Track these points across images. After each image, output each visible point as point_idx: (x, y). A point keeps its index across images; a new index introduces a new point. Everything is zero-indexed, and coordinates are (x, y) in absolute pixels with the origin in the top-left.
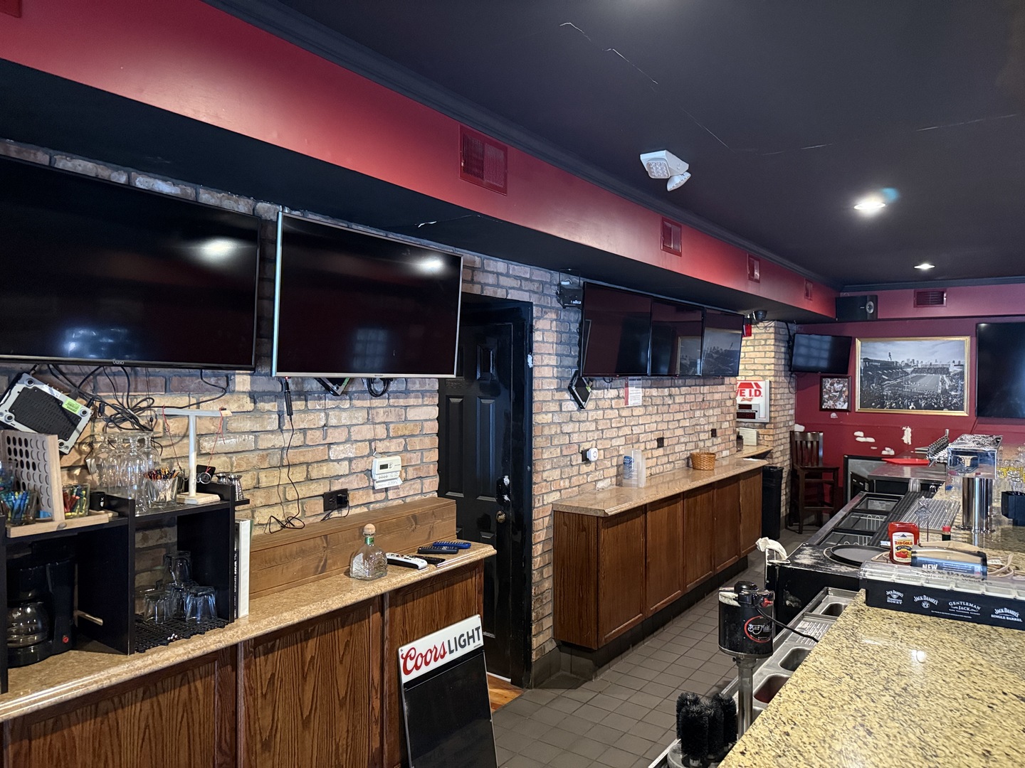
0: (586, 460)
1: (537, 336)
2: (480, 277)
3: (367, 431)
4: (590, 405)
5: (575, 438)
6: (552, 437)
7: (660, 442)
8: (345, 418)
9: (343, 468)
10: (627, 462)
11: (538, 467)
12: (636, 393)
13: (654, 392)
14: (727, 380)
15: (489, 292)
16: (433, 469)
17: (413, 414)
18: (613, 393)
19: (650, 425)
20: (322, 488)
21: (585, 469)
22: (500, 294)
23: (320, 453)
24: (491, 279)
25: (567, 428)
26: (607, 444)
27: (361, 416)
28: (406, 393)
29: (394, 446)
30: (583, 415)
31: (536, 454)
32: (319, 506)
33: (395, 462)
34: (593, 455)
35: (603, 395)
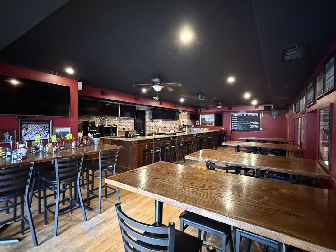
0: (153, 129)
1: (146, 114)
2: (139, 108)
3: (127, 123)
4: (153, 122)
5: (151, 126)
6: (148, 125)
7: (165, 128)
8: (125, 122)
9: (125, 126)
10: (159, 129)
11: (146, 129)
12: (161, 121)
13: (164, 121)
14: (177, 120)
15: (140, 109)
16: (134, 127)
17: (131, 122)
18: (157, 121)
19: (163, 125)
20: (123, 128)
21: (153, 130)
22: (141, 109)
23: (123, 125)
24: (140, 108)
25: (150, 125)
26: (156, 127)
27: (126, 121)
28: (131, 120)
29: (130, 125)
30: (152, 123)
31: (146, 127)
32: (123, 129)
33: (130, 126)
34: (154, 128)
35: (155, 121)
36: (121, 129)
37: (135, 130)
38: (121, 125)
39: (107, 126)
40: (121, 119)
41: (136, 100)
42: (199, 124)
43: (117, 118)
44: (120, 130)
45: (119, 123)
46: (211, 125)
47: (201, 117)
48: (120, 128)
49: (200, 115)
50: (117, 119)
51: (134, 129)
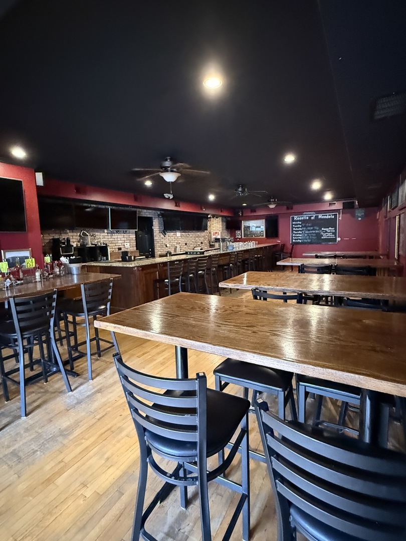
0: (166, 246)
1: (154, 223)
2: (141, 213)
3: (123, 239)
4: (166, 236)
5: (164, 242)
6: (158, 242)
7: (186, 244)
8: (120, 237)
9: (120, 244)
10: (176, 247)
11: (156, 247)
12: (178, 234)
13: (184, 234)
14: (205, 231)
15: (143, 216)
16: (135, 246)
17: (131, 236)
18: (173, 234)
19: (183, 241)
20: (118, 247)
21: (166, 248)
22: (145, 216)
23: (117, 242)
24: (144, 213)
25: (162, 240)
26: (172, 244)
27: (122, 236)
28: (130, 233)
29: (128, 241)
30: (165, 238)
31: (155, 245)
32: (117, 249)
33: (128, 244)
34: (168, 245)
35: (170, 234)
36: (114, 249)
37: (137, 249)
38: (113, 242)
39: (90, 245)
40: (114, 233)
41: (136, 199)
42: (241, 236)
43: (106, 231)
44: (113, 251)
45: (109, 240)
46: (260, 237)
47: (244, 224)
48: (113, 247)
49: (243, 222)
50: (107, 233)
51: (135, 248)
